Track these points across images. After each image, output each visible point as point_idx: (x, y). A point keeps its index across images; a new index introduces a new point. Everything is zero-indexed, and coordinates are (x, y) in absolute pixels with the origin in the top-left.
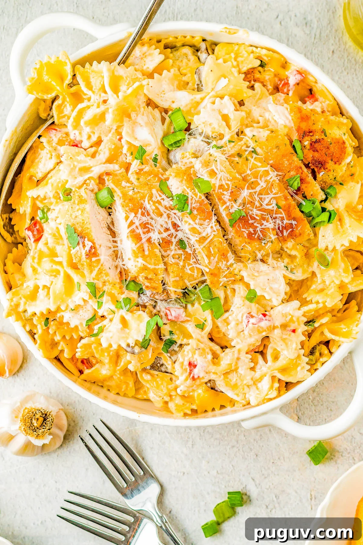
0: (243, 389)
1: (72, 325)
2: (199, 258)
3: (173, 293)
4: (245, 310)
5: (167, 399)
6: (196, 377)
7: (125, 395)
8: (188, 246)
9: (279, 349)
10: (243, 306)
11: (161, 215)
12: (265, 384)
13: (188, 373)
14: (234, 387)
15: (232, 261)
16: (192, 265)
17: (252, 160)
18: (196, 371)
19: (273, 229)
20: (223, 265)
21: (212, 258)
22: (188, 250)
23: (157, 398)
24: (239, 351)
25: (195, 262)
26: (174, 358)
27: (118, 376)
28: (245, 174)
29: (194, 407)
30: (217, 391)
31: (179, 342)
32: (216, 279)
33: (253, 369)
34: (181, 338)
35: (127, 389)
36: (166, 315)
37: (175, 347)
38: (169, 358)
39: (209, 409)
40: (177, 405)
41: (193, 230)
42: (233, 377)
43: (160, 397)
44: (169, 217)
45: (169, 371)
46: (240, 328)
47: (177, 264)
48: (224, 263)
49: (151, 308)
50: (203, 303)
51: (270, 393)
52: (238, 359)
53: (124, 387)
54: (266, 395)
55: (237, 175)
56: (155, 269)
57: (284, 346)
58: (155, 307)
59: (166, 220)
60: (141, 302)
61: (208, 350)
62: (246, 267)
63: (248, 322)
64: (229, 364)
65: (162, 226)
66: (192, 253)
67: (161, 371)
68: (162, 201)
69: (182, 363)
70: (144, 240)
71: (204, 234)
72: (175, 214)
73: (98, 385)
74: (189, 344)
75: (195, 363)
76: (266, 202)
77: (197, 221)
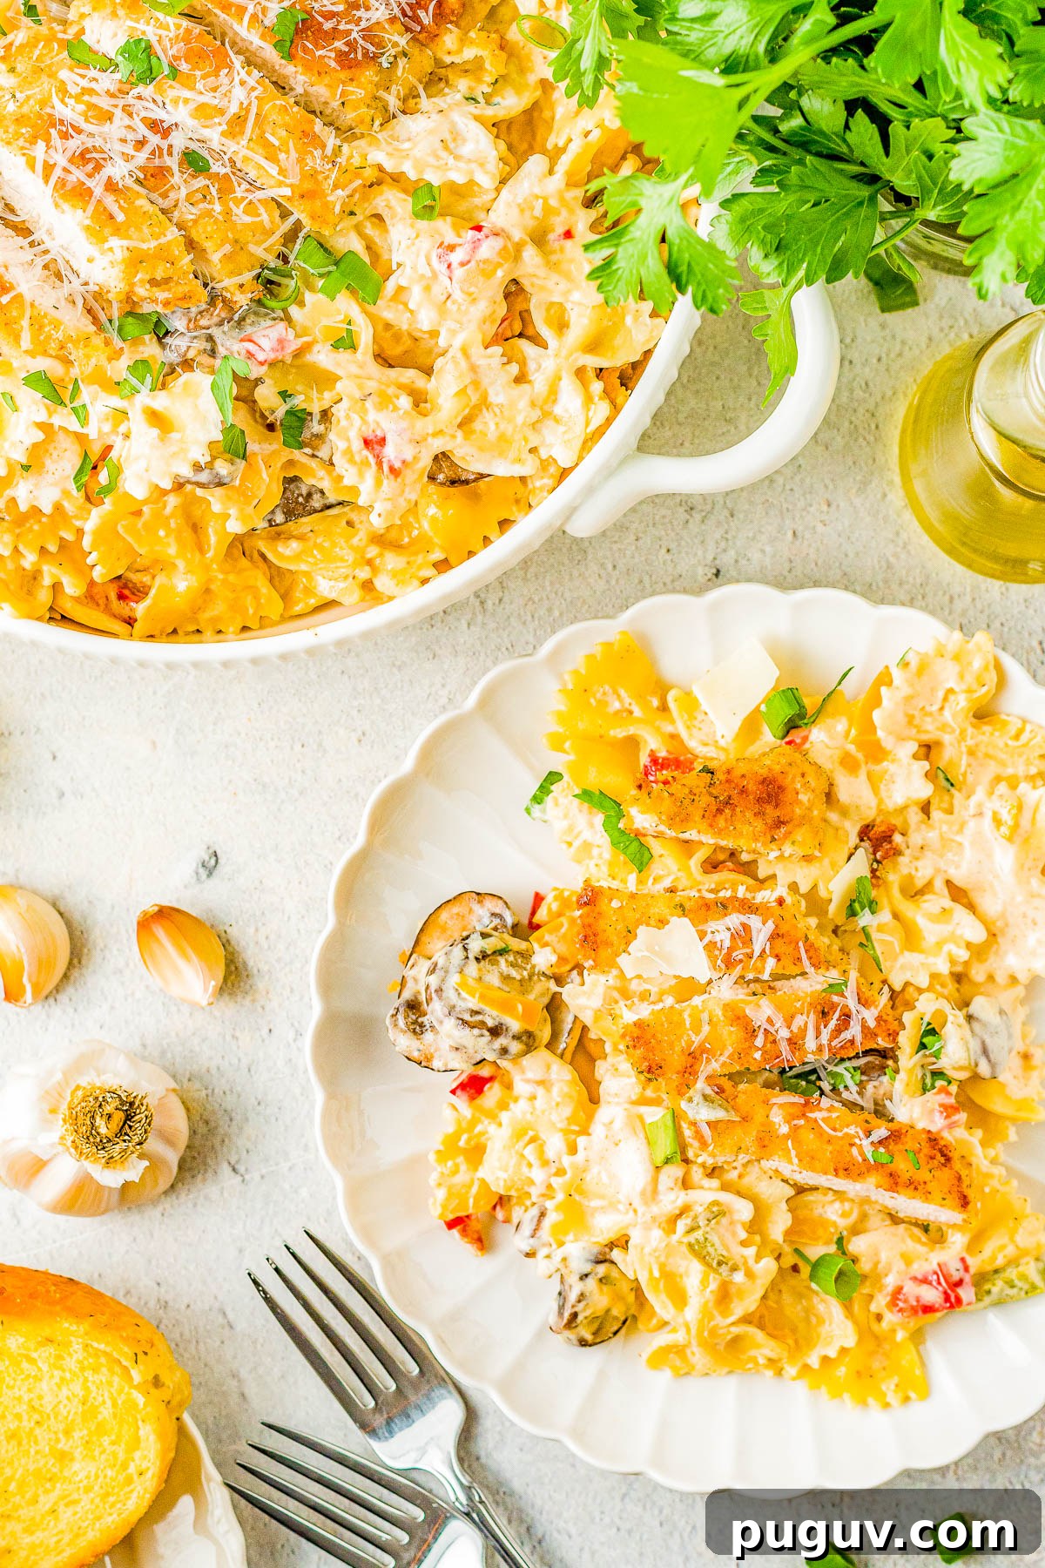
0: (526, 440)
1: (47, 509)
2: (253, 174)
3: (238, 292)
4: (425, 244)
5: (364, 573)
6: (397, 465)
7: (264, 623)
8: (211, 161)
9: (556, 299)
10: (417, 237)
11: (110, 117)
12: (570, 400)
13: (374, 467)
14: (502, 444)
15: (331, 141)
16: (244, 198)
18: (390, 452)
19: (391, 21)
20: (316, 160)
21: (282, 156)
22: (216, 168)
23: (342, 585)
24: (465, 351)
25: (247, 190)
26: (323, 453)
27: (221, 576)
29: (438, 555)
30: (466, 482)
31: (316, 409)
32: (318, 203)
33: (520, 379)
34: (314, 394)
35: (258, 606)
36: (250, 355)
37: (316, 427)
38: (313, 463)
39: (477, 542)
40: (395, 574)
41: (203, 112)
42: (488, 424)
43: (346, 577)
44: (130, 115)
45: (332, 499)
46: (438, 291)
47: (209, 214)
48: (318, 153)
49: (206, 359)
50: (321, 283)
51: (591, 414)
52: (473, 368)
53: (249, 600)
54: (587, 424)
56: (160, 248)
57: (563, 285)
58: (213, 353)
59: (127, 121)
60: (173, 357)
61: (391, 391)
62: (375, 142)
63: (449, 266)
64: (458, 394)
65: (124, 141)
66: (228, 170)
67: (316, 511)
68: (94, 86)
69: (348, 452)
70: (98, 191)
71: (234, 109)
72: (140, 98)
73: (187, 634)
74: (340, 399)
75: (379, 434)
77: (200, 86)
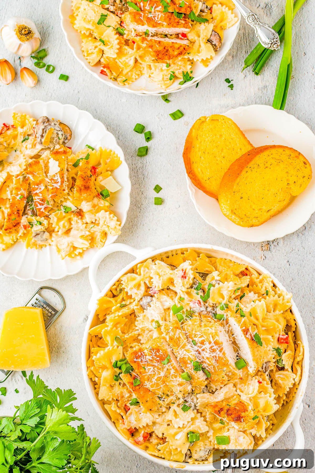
1: (252, 292)
3: (198, 316)
6: (182, 271)
7: (222, 259)
8: (191, 342)
11: (207, 358)
13: (186, 272)
15: (167, 336)
17: (160, 393)
18: (182, 274)
19: (146, 355)
21: (178, 337)
22: (191, 340)
25: (187, 334)
26: (195, 280)
28: (163, 385)
29: (183, 255)
30: (171, 265)
31: (193, 289)
32: (175, 325)
33: (151, 278)
34: (192, 292)
35: (221, 262)
36: (200, 303)
37: (194, 286)
38: (198, 280)
41: (189, 352)
44: (203, 357)
45: (198, 274)
47: (196, 332)
48: (171, 335)
54: (143, 265)
55: (168, 384)
58: (207, 307)
61: (177, 286)
65: (206, 352)
66: (189, 339)
67: (202, 273)
68: (208, 366)
69: (190, 278)
71: (183, 350)
72: (200, 360)
74: (187, 289)
75: (182, 278)
76: (151, 370)
77: (187, 357)
